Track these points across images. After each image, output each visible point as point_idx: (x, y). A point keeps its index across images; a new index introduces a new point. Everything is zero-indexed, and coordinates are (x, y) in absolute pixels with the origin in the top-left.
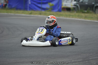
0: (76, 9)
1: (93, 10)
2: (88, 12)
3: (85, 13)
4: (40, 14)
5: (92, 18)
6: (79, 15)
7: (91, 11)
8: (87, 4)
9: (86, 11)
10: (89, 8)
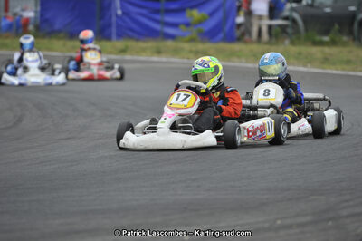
0: (289, 30)
1: (351, 33)
2: (333, 43)
3: (321, 44)
4: (159, 52)
5: (348, 62)
6: (300, 54)
7: (345, 38)
8: (328, 10)
9: (326, 39)
10: (337, 27)
